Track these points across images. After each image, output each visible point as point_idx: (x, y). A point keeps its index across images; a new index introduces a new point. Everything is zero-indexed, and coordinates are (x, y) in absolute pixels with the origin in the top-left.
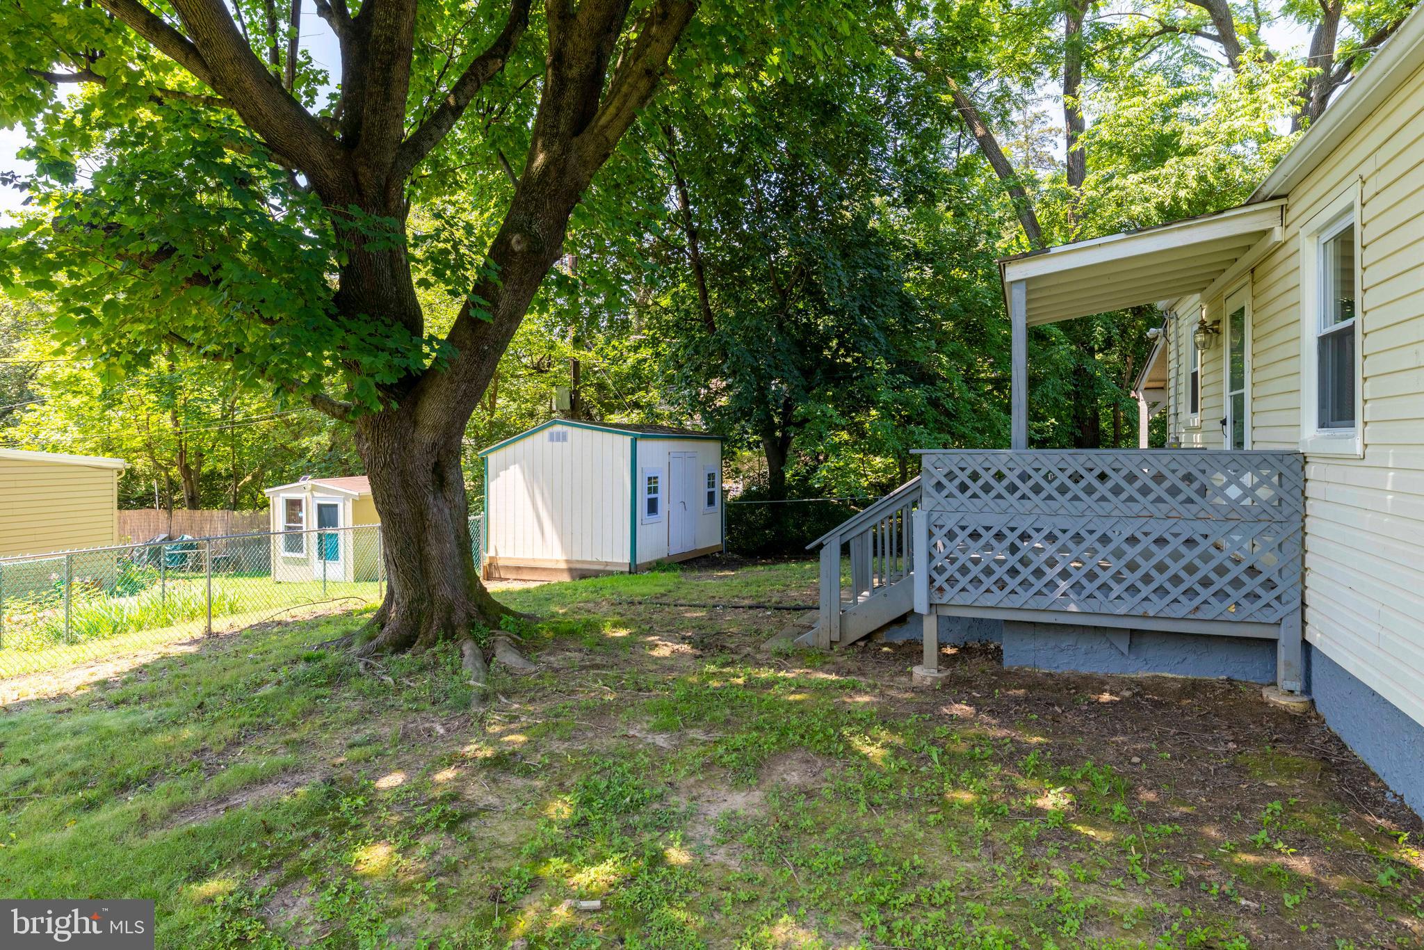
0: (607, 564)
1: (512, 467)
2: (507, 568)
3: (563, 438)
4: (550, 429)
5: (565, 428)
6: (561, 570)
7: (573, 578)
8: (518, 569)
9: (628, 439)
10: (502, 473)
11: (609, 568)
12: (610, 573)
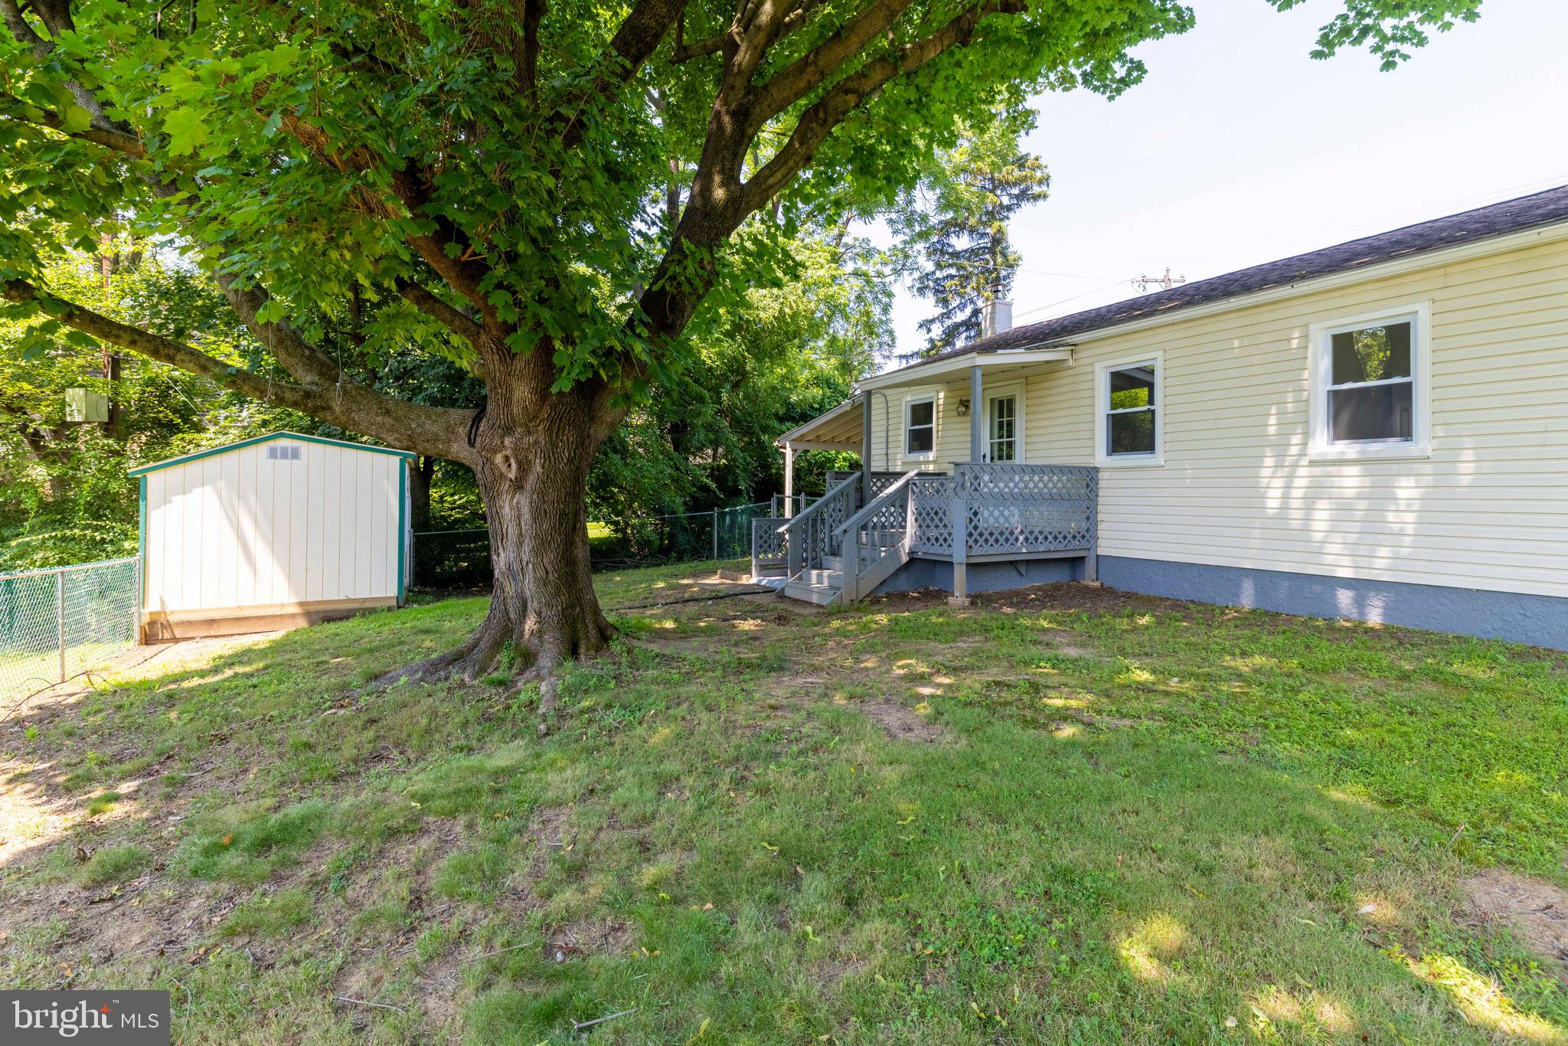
0: (364, 600)
1: (197, 491)
2: (189, 624)
3: (295, 454)
4: (271, 443)
5: (295, 443)
6: (293, 616)
7: (312, 623)
8: (211, 622)
9: (397, 459)
10: (177, 500)
11: (367, 605)
12: (372, 611)
